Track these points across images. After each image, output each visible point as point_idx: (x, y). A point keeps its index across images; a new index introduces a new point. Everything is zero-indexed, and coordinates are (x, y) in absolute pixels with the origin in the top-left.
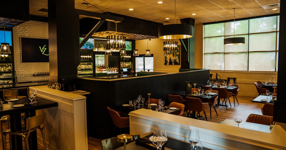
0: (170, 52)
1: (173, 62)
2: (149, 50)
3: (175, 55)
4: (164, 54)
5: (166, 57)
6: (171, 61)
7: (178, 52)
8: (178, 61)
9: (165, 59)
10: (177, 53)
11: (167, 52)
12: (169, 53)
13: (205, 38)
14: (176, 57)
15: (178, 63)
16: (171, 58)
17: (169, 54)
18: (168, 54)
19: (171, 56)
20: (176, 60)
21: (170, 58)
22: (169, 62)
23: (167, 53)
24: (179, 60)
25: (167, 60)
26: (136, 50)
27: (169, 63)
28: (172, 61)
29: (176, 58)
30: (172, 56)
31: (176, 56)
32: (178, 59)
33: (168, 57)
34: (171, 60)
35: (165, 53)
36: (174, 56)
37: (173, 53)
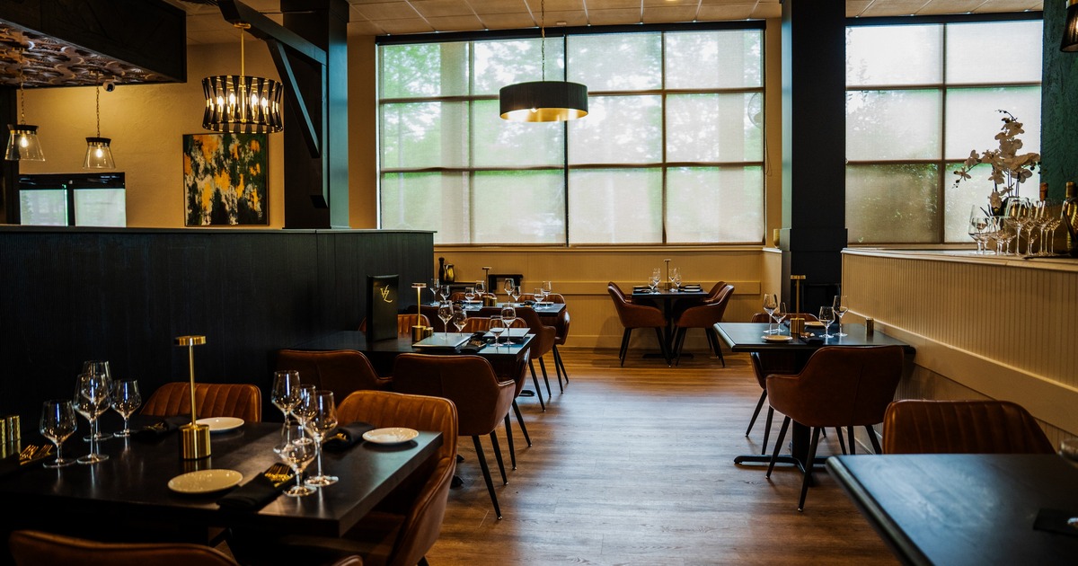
0: (214, 165)
1: (233, 211)
2: (106, 141)
3: (242, 180)
4: (185, 174)
5: (194, 189)
6: (223, 205)
7: (258, 166)
8: (257, 207)
9: (187, 195)
10: (252, 169)
11: (199, 165)
12: (213, 169)
13: (383, 102)
14: (246, 186)
15: (260, 216)
16: (223, 193)
17: (213, 175)
18: (206, 171)
19: (223, 181)
20: (249, 203)
21: (217, 194)
22: (209, 210)
23: (202, 167)
24: (260, 201)
25: (200, 203)
26: (25, 128)
27: (212, 215)
28: (227, 208)
29: (247, 192)
30: (228, 183)
31: (247, 182)
32: (256, 199)
33: (207, 186)
34: (224, 200)
35: (188, 167)
36: (235, 182)
37: (233, 168)
